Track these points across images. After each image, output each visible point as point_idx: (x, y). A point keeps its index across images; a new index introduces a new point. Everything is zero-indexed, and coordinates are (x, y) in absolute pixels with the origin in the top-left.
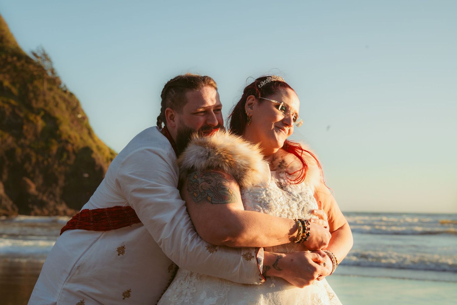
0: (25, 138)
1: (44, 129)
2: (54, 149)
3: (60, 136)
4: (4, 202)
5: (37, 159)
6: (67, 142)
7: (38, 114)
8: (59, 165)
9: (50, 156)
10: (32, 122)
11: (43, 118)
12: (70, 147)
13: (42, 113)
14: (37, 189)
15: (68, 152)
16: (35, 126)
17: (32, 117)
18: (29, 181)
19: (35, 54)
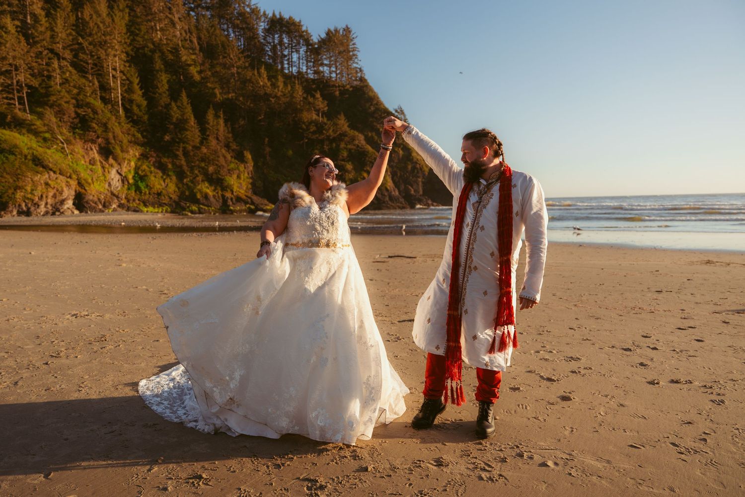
0: (394, 162)
1: (403, 155)
2: (410, 167)
3: (413, 159)
4: (400, 200)
5: (401, 174)
6: (416, 163)
7: (399, 147)
8: (413, 177)
9: (407, 172)
10: (397, 152)
11: (402, 149)
12: (418, 166)
13: (402, 146)
14: (415, 191)
15: (417, 168)
16: (399, 154)
17: (396, 150)
18: (410, 187)
19: (396, 111)
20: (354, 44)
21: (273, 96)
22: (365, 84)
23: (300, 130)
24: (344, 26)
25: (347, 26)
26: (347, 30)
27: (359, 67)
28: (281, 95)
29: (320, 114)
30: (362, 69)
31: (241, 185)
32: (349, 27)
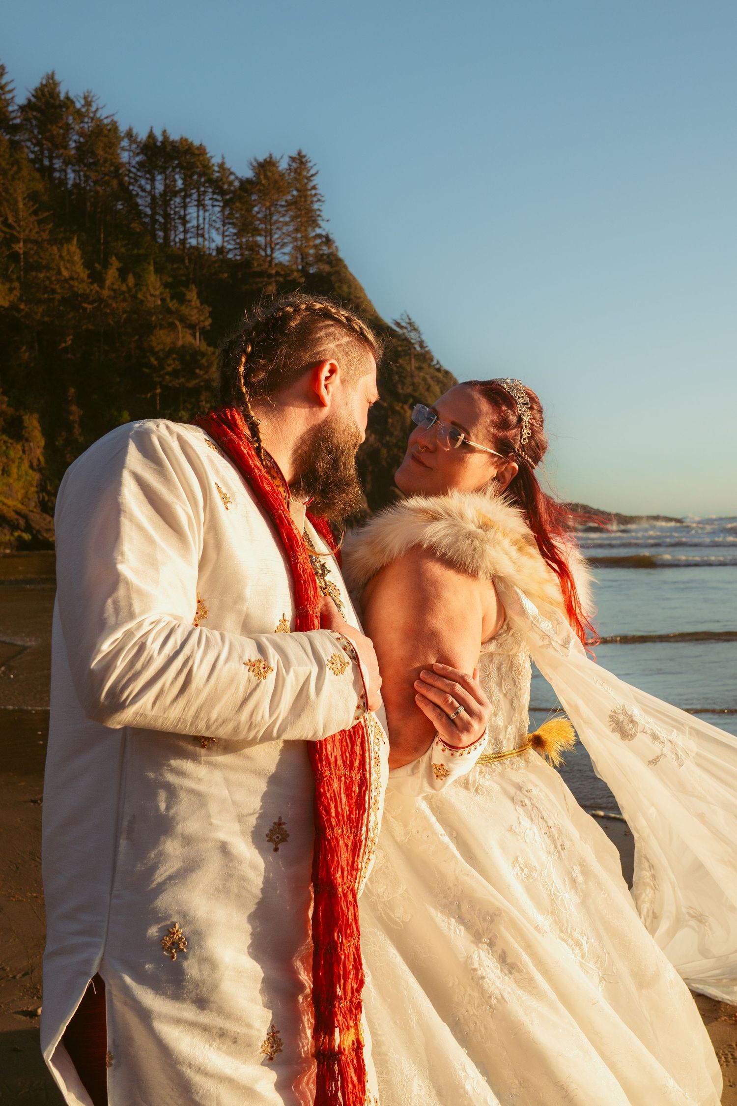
20: (314, 188)
21: (91, 298)
22: (337, 268)
23: (146, 370)
24: (294, 154)
25: (299, 154)
26: (300, 161)
27: (324, 233)
28: (109, 297)
29: (198, 334)
30: (331, 236)
31: (10, 489)
32: (303, 153)
